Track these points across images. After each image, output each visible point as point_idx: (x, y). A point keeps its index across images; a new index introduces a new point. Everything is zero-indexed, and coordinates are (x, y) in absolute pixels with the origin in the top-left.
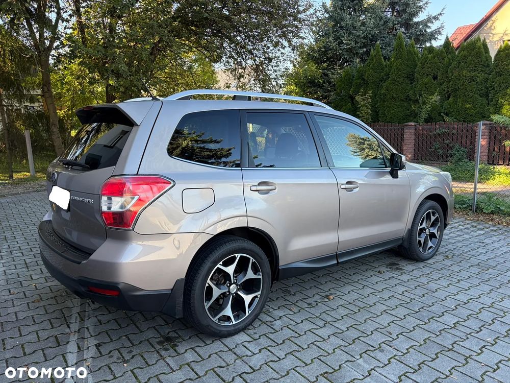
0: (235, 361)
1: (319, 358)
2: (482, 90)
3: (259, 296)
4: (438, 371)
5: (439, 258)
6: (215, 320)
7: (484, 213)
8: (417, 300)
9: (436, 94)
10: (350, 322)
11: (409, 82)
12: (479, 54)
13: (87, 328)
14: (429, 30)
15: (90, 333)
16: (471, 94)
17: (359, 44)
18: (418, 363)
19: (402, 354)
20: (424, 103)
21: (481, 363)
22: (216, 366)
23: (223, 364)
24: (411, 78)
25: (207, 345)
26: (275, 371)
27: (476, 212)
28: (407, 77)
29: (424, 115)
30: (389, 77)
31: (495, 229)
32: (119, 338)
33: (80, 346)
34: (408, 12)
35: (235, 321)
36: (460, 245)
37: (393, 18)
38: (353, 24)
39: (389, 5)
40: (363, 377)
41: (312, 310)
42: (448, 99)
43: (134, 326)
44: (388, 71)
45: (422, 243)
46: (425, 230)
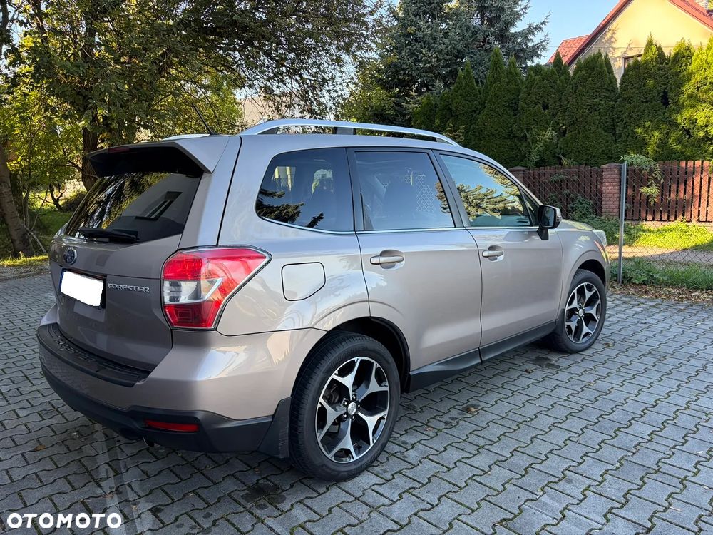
0: (369, 515)
1: (487, 499)
2: (607, 122)
3: (386, 417)
4: (651, 502)
5: (598, 346)
6: (331, 456)
7: (634, 284)
8: (591, 405)
9: (550, 128)
10: (513, 445)
11: (512, 113)
12: (601, 75)
13: (130, 486)
14: (530, 44)
15: (135, 492)
16: (593, 128)
17: (442, 61)
18: (623, 494)
19: (597, 483)
20: (535, 141)
21: (703, 485)
22: (345, 525)
23: (354, 521)
24: (514, 108)
25: (320, 494)
26: (432, 524)
27: (623, 282)
28: (510, 107)
29: (535, 157)
30: (485, 107)
31: (653, 304)
32: (184, 496)
33: (127, 514)
34: (503, 19)
35: (357, 455)
36: (617, 327)
37: (484, 27)
38: (431, 34)
39: (478, 10)
40: (556, 521)
41: (454, 432)
42: (564, 135)
43: (202, 476)
44: (483, 99)
45: (573, 329)
46: (578, 311)
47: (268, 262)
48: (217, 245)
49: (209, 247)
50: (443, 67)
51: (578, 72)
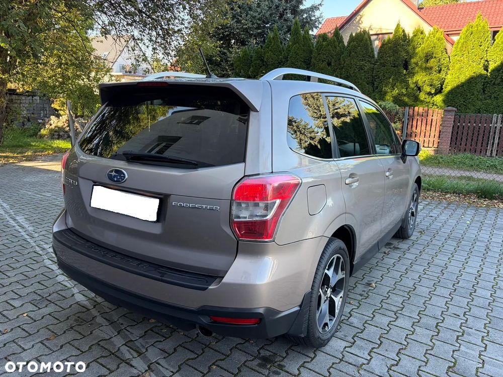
0: (359, 373)
1: (428, 352)
3: (342, 296)
6: (320, 329)
8: (442, 277)
12: (366, 46)
13: (158, 363)
14: (313, 19)
15: (167, 369)
17: (256, 24)
19: (486, 334)
24: (308, 63)
25: (312, 358)
30: (287, 61)
35: (330, 326)
40: (481, 365)
41: (370, 301)
43: (212, 351)
44: (286, 54)
47: (301, 186)
48: (272, 172)
49: (268, 174)
51: (351, 42)
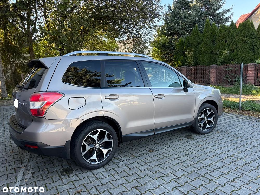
0: (95, 180)
1: (136, 179)
2: (251, 47)
4: (193, 186)
5: (214, 133)
6: (88, 161)
7: (245, 110)
8: (195, 153)
9: (227, 50)
10: (157, 163)
11: (213, 44)
12: (249, 28)
13: (30, 165)
14: (224, 17)
15: (31, 167)
16: (245, 49)
17: (188, 25)
18: (185, 182)
19: (178, 178)
20: (220, 55)
21: (217, 183)
22: (85, 183)
23: (89, 182)
24: (214, 42)
25: (84, 173)
26: (113, 185)
27: (241, 110)
28: (212, 42)
29: (221, 61)
30: (202, 42)
31: (249, 118)
32: (44, 170)
33: (25, 173)
34: (213, 8)
35: (99, 162)
36: (227, 126)
37: (206, 11)
38: (184, 15)
39: (203, 5)
40: (154, 188)
41: (140, 158)
42: (233, 52)
43: (52, 165)
44: (202, 39)
45: (202, 125)
46: (205, 119)
47: (64, 97)
48: (47, 91)
49: (44, 91)
50: (188, 27)
51: (239, 27)
